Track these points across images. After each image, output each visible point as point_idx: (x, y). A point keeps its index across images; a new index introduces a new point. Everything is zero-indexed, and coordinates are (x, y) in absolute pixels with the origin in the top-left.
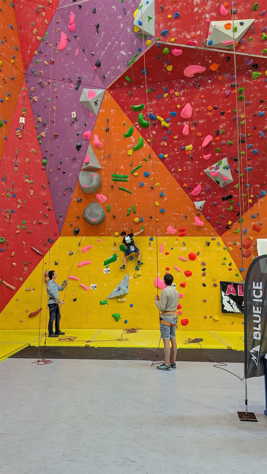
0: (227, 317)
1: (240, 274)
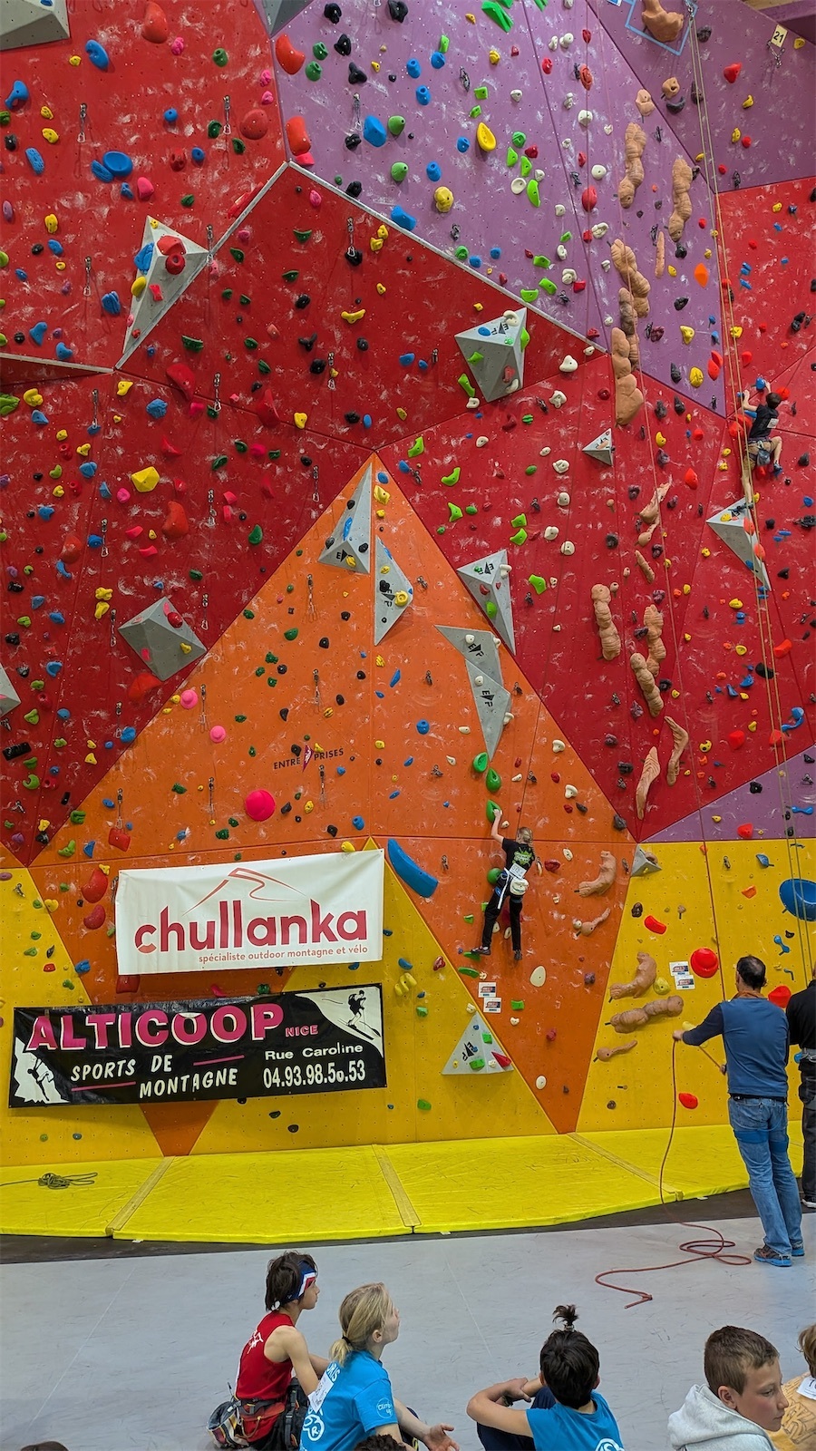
0: (28, 1119)
1: (78, 983)
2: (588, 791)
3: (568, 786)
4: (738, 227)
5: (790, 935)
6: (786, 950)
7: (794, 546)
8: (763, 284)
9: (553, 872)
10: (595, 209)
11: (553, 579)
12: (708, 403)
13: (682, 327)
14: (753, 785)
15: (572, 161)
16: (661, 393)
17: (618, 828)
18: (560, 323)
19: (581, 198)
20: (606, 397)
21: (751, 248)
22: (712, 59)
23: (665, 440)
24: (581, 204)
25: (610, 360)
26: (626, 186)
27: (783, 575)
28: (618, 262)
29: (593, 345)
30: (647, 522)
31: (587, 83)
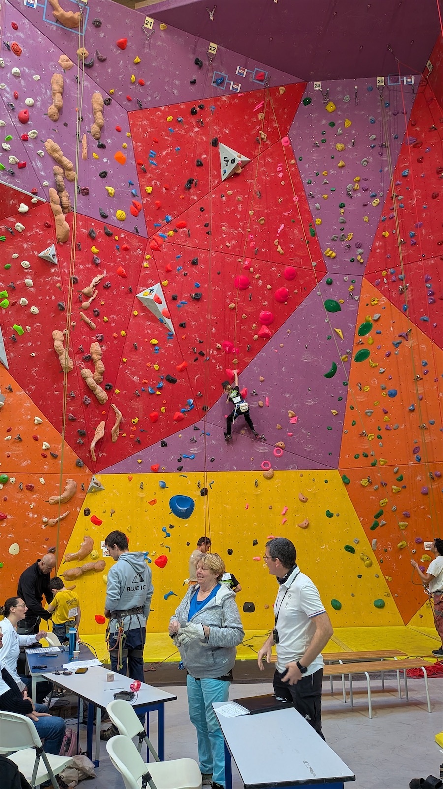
2: (59, 445)
3: (45, 443)
4: (145, 131)
5: (172, 527)
6: (168, 535)
7: (189, 310)
8: (164, 163)
9: (31, 490)
10: (29, 122)
11: (27, 327)
12: (132, 230)
13: (106, 187)
14: (163, 442)
15: (8, 97)
16: (93, 224)
17: (78, 465)
18: (11, 186)
19: (17, 116)
20: (50, 227)
21: (156, 143)
22: (107, 37)
23: (98, 250)
24: (18, 120)
25: (49, 206)
26: (52, 109)
27: (182, 326)
28: (49, 152)
29: (37, 198)
30: (87, 297)
31: (17, 52)
